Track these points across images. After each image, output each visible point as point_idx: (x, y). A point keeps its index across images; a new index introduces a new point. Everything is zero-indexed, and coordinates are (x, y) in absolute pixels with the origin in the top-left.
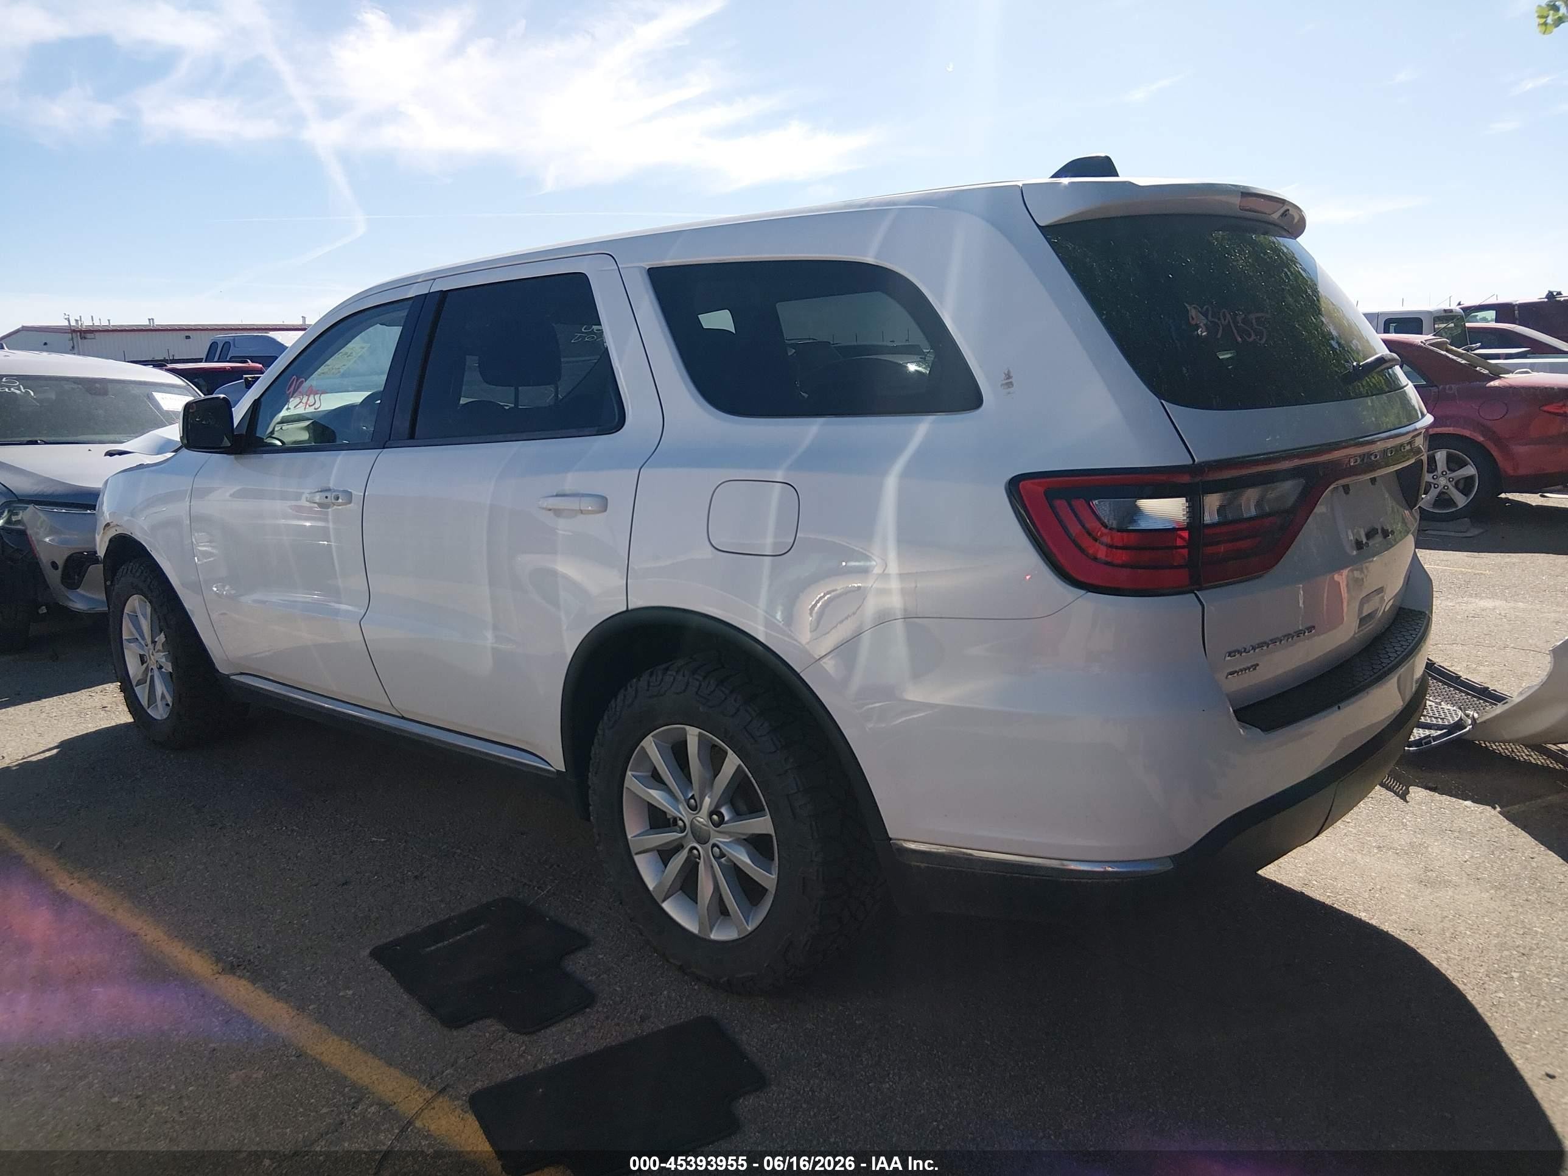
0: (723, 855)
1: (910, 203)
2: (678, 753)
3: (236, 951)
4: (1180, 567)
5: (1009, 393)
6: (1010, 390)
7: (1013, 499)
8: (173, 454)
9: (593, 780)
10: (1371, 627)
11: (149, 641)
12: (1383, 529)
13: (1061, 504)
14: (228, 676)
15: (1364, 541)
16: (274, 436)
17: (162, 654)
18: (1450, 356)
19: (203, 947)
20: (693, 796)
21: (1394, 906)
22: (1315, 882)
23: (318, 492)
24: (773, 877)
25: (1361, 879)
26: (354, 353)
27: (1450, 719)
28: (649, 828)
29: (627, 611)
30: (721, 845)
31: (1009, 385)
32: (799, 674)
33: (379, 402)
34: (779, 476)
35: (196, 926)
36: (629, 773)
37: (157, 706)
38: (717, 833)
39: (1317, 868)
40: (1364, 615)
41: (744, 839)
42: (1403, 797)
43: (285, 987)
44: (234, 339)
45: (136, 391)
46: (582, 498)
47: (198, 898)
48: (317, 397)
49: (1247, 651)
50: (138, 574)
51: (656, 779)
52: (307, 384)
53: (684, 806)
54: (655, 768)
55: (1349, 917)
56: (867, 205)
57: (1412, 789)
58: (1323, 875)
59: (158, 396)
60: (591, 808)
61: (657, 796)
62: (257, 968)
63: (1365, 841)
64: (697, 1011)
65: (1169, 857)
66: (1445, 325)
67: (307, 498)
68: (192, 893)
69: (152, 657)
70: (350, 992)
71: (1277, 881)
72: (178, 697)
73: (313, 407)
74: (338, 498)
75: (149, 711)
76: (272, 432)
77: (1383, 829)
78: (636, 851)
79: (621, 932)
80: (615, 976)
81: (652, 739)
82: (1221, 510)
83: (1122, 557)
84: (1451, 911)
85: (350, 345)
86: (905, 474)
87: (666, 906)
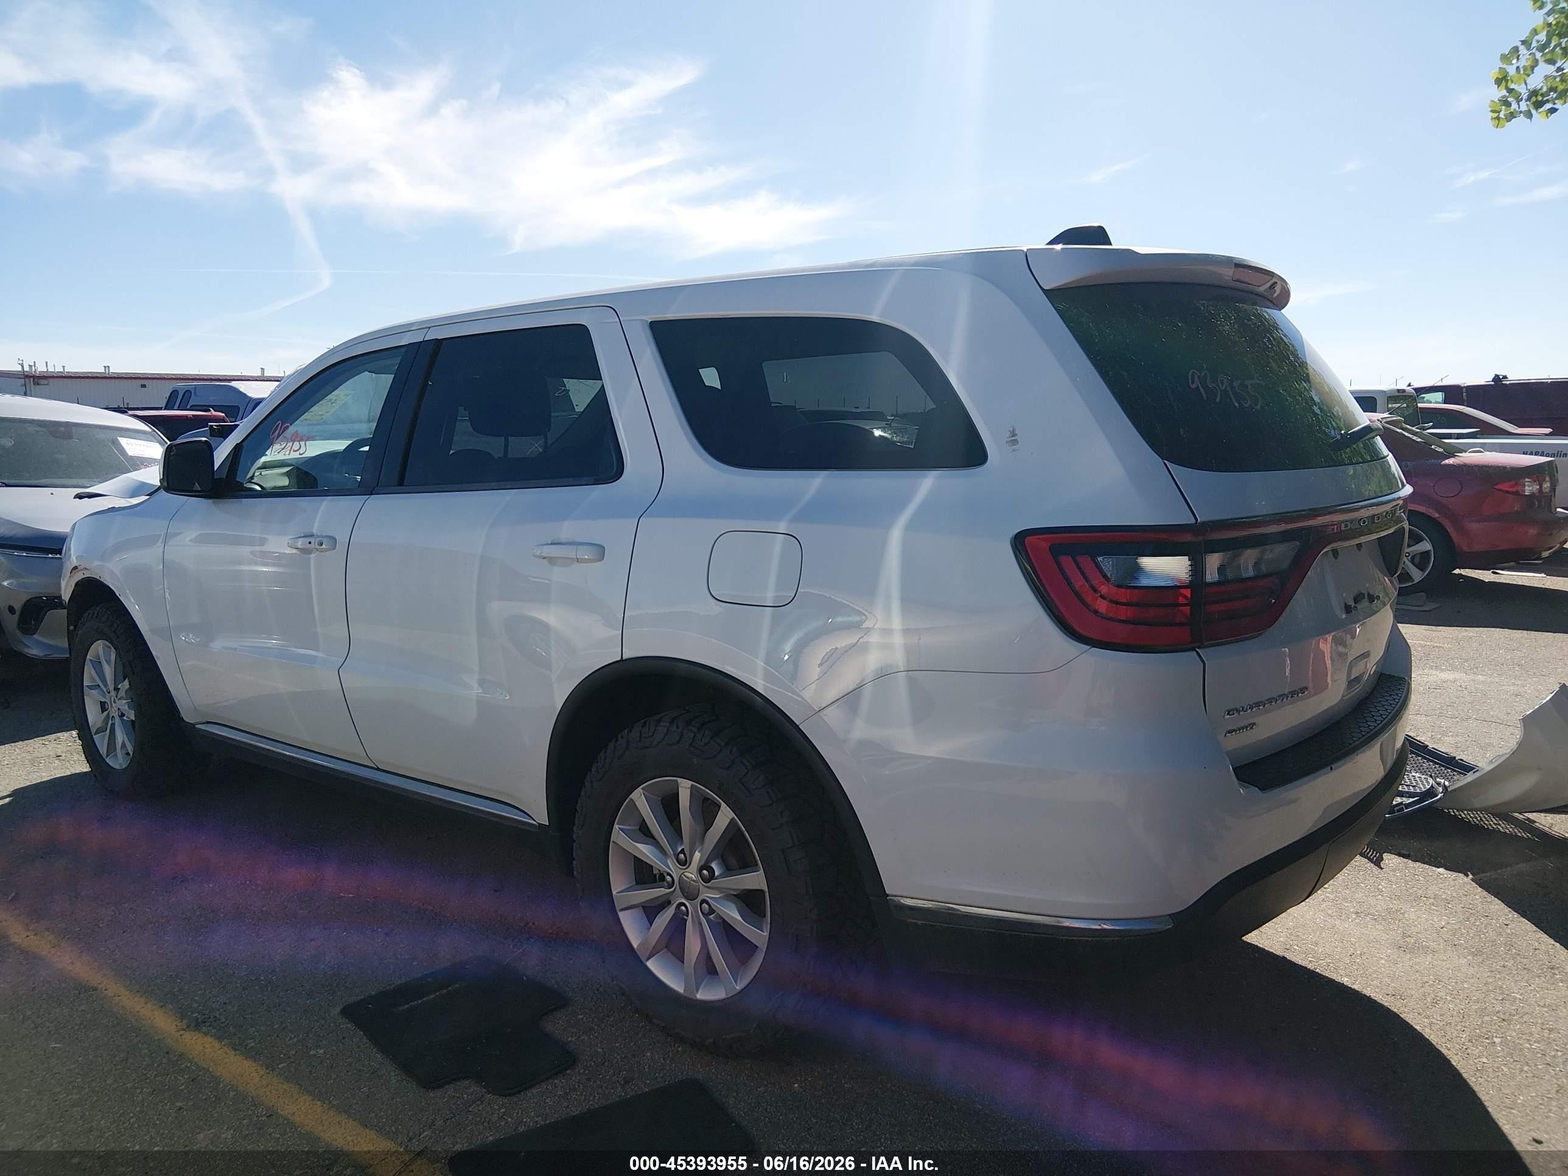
0: (712, 911)
1: (916, 264)
2: (669, 806)
3: (200, 1007)
4: (1181, 624)
5: (1014, 450)
6: (1014, 447)
7: (1018, 554)
8: (148, 497)
9: (577, 832)
10: (1357, 689)
11: (111, 687)
12: (1369, 594)
13: (1066, 561)
14: (193, 725)
15: (1353, 605)
16: (253, 481)
17: (124, 702)
18: (1406, 434)
19: (167, 1002)
20: (683, 849)
21: (1375, 971)
22: (1296, 947)
23: (300, 537)
24: (765, 934)
25: (1341, 944)
26: (338, 401)
27: (1422, 786)
28: (635, 883)
29: (622, 660)
30: (709, 900)
31: (1015, 442)
32: (798, 726)
33: (367, 448)
34: (782, 527)
35: (158, 981)
36: (616, 826)
37: (116, 755)
38: (707, 889)
39: (1298, 933)
40: (1352, 678)
41: (734, 895)
42: (1378, 863)
43: (253, 1044)
44: (195, 388)
45: (101, 436)
46: (579, 547)
47: (160, 952)
48: (302, 443)
49: (1245, 709)
50: (104, 620)
51: (645, 833)
52: (292, 429)
53: (672, 860)
54: (644, 820)
55: (1332, 982)
56: (872, 265)
57: (1385, 856)
58: (1303, 940)
59: (123, 441)
60: (574, 863)
61: (645, 851)
62: (224, 1025)
63: (1343, 907)
64: (682, 1074)
65: (1169, 915)
66: (1399, 405)
67: (288, 543)
68: (155, 947)
69: (114, 705)
70: (322, 1051)
71: (1259, 945)
72: (139, 747)
73: (298, 452)
74: (321, 544)
75: (107, 760)
76: (252, 477)
77: (1359, 896)
78: (620, 908)
79: (601, 992)
80: (597, 1037)
81: (641, 791)
82: (1221, 569)
83: (1124, 613)
84: (1431, 977)
85: (336, 392)
86: (910, 527)
87: (651, 964)
